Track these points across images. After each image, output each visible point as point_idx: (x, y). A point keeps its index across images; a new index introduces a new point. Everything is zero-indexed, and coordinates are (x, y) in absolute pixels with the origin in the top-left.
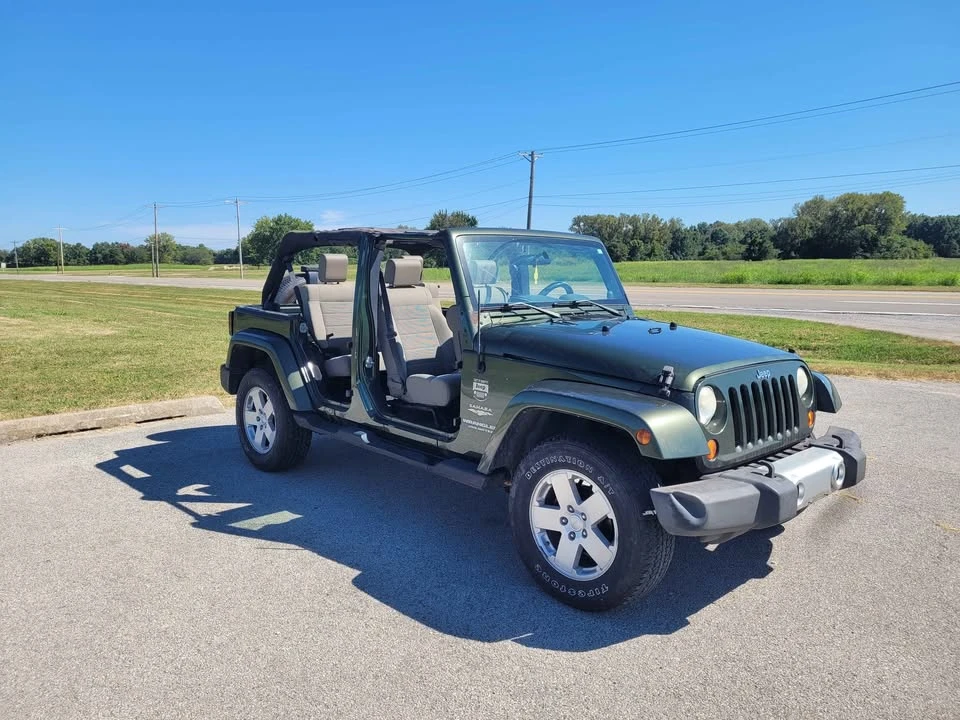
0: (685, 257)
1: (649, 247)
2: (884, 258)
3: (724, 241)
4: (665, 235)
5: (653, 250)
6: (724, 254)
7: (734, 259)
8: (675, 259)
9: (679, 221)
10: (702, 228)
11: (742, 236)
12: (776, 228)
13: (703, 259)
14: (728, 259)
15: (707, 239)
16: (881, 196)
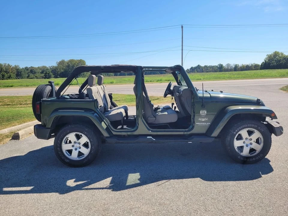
0: (22, 78)
1: (9, 75)
2: (83, 77)
3: (35, 73)
4: (14, 70)
5: (10, 76)
6: (36, 77)
7: (40, 78)
8: (19, 79)
9: (18, 66)
10: (26, 69)
11: (41, 71)
12: (51, 69)
13: (29, 79)
14: (38, 78)
15: (29, 72)
16: (80, 60)
